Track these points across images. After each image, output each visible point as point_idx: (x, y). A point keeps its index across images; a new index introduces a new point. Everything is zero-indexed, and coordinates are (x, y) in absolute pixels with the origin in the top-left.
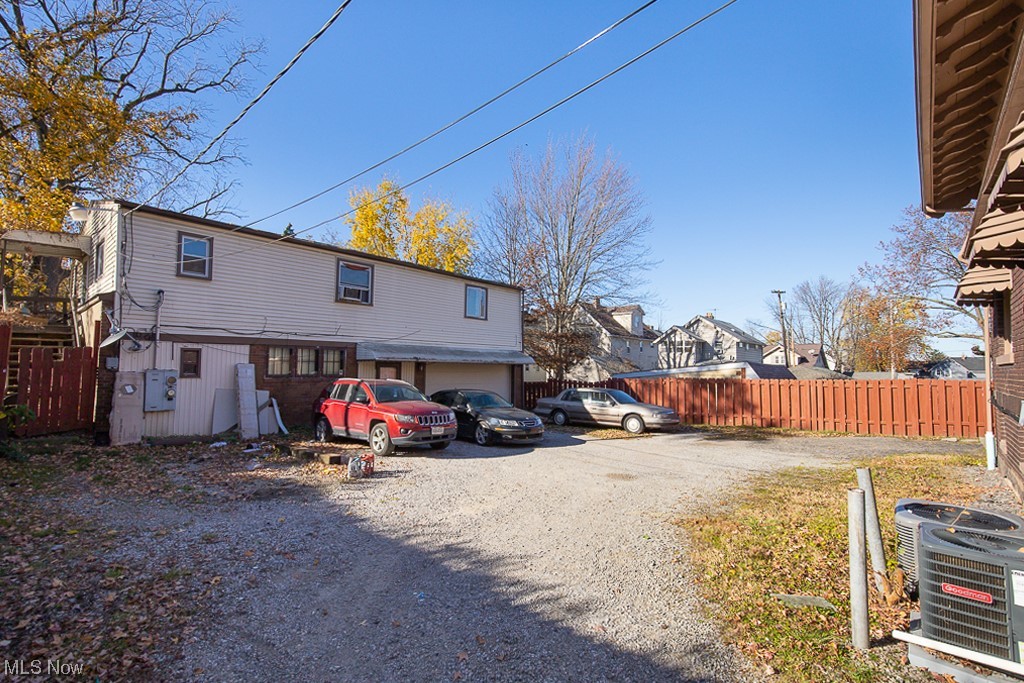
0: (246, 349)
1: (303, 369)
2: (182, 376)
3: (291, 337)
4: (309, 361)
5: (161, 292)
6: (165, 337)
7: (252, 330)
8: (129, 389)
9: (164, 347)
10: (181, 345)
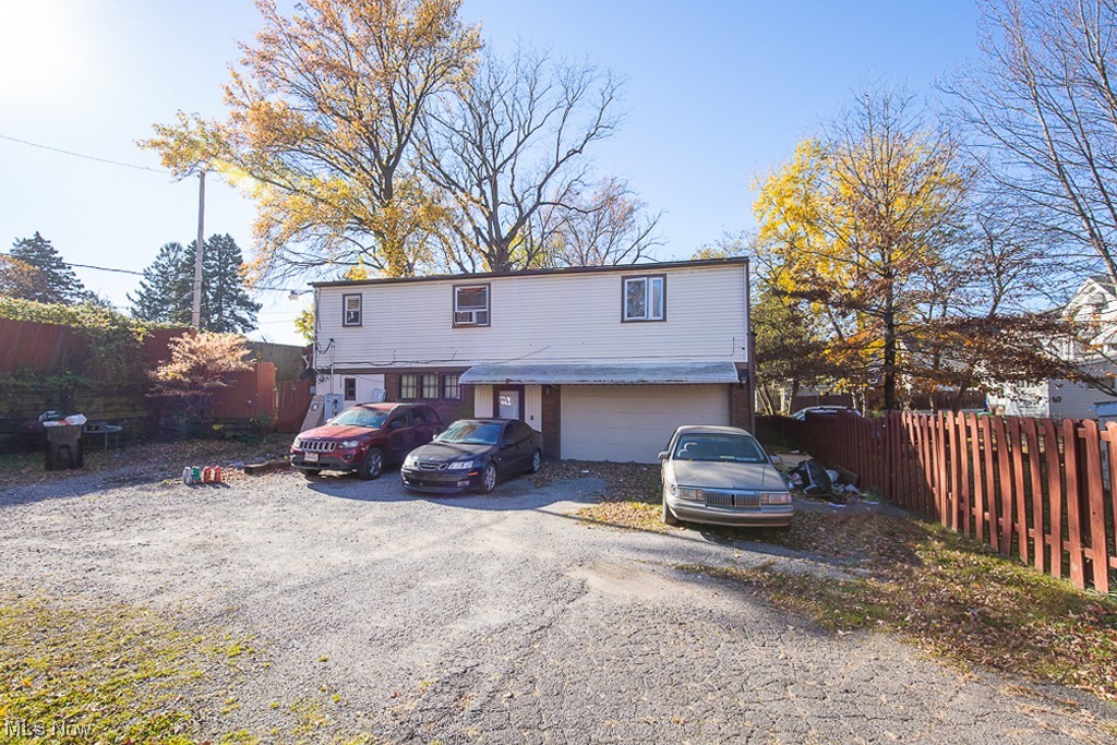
0: (381, 377)
1: (430, 393)
2: (346, 399)
3: (413, 365)
4: (435, 387)
5: (332, 340)
6: (337, 371)
7: (384, 360)
8: (315, 407)
9: (337, 377)
10: (345, 376)
